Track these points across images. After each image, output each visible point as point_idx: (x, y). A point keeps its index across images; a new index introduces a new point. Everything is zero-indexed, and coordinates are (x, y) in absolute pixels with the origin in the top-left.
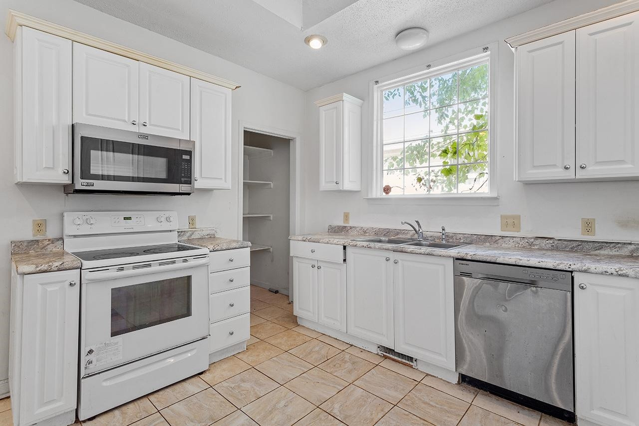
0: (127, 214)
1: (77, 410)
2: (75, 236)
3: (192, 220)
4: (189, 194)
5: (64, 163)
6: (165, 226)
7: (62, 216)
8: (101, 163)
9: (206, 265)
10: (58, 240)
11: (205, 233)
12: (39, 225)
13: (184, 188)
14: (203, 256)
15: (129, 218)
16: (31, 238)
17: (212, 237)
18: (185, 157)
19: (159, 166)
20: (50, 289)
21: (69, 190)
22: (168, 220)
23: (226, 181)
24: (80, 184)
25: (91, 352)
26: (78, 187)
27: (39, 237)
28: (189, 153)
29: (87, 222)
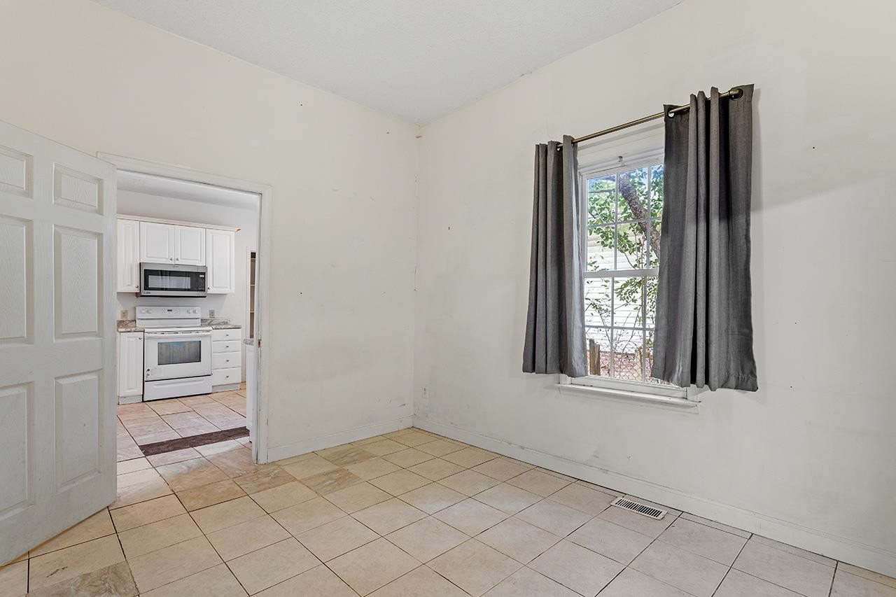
0: (170, 308)
1: (143, 395)
2: (142, 319)
3: (212, 313)
4: (205, 297)
5: (136, 282)
6: (192, 316)
7: (135, 308)
8: (154, 281)
9: (210, 336)
10: (133, 321)
11: (221, 321)
12: (124, 313)
13: (201, 294)
14: (208, 331)
15: (171, 310)
16: (120, 320)
17: (225, 323)
18: (201, 276)
19: (186, 283)
20: (131, 340)
21: (138, 295)
22: (194, 312)
23: (230, 288)
24: (144, 293)
25: (148, 370)
26: (142, 294)
27: (124, 319)
28: (204, 274)
29: (147, 312)
